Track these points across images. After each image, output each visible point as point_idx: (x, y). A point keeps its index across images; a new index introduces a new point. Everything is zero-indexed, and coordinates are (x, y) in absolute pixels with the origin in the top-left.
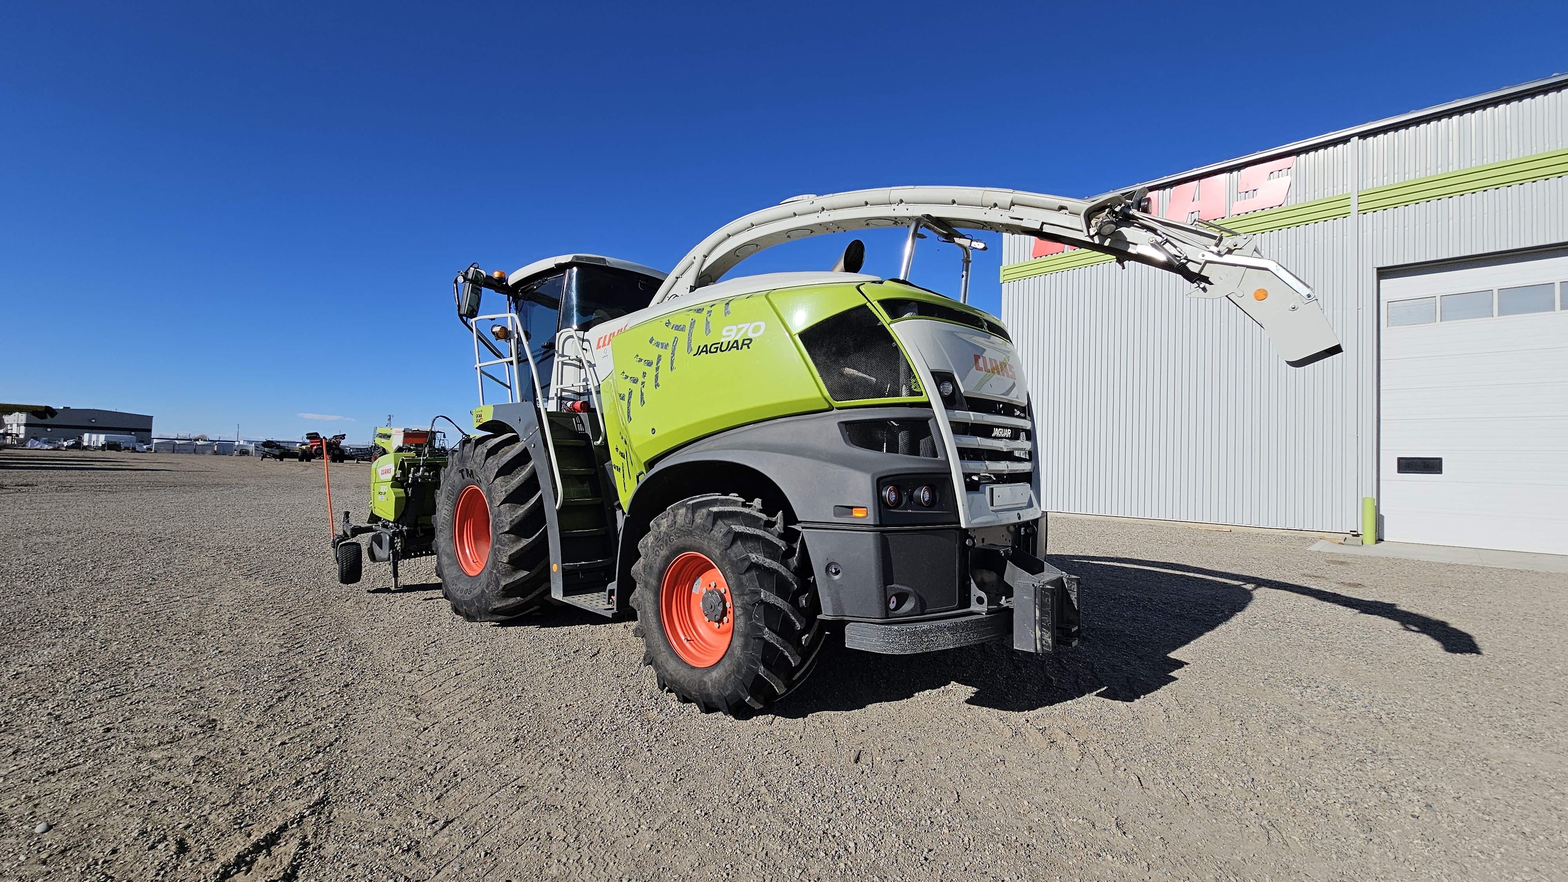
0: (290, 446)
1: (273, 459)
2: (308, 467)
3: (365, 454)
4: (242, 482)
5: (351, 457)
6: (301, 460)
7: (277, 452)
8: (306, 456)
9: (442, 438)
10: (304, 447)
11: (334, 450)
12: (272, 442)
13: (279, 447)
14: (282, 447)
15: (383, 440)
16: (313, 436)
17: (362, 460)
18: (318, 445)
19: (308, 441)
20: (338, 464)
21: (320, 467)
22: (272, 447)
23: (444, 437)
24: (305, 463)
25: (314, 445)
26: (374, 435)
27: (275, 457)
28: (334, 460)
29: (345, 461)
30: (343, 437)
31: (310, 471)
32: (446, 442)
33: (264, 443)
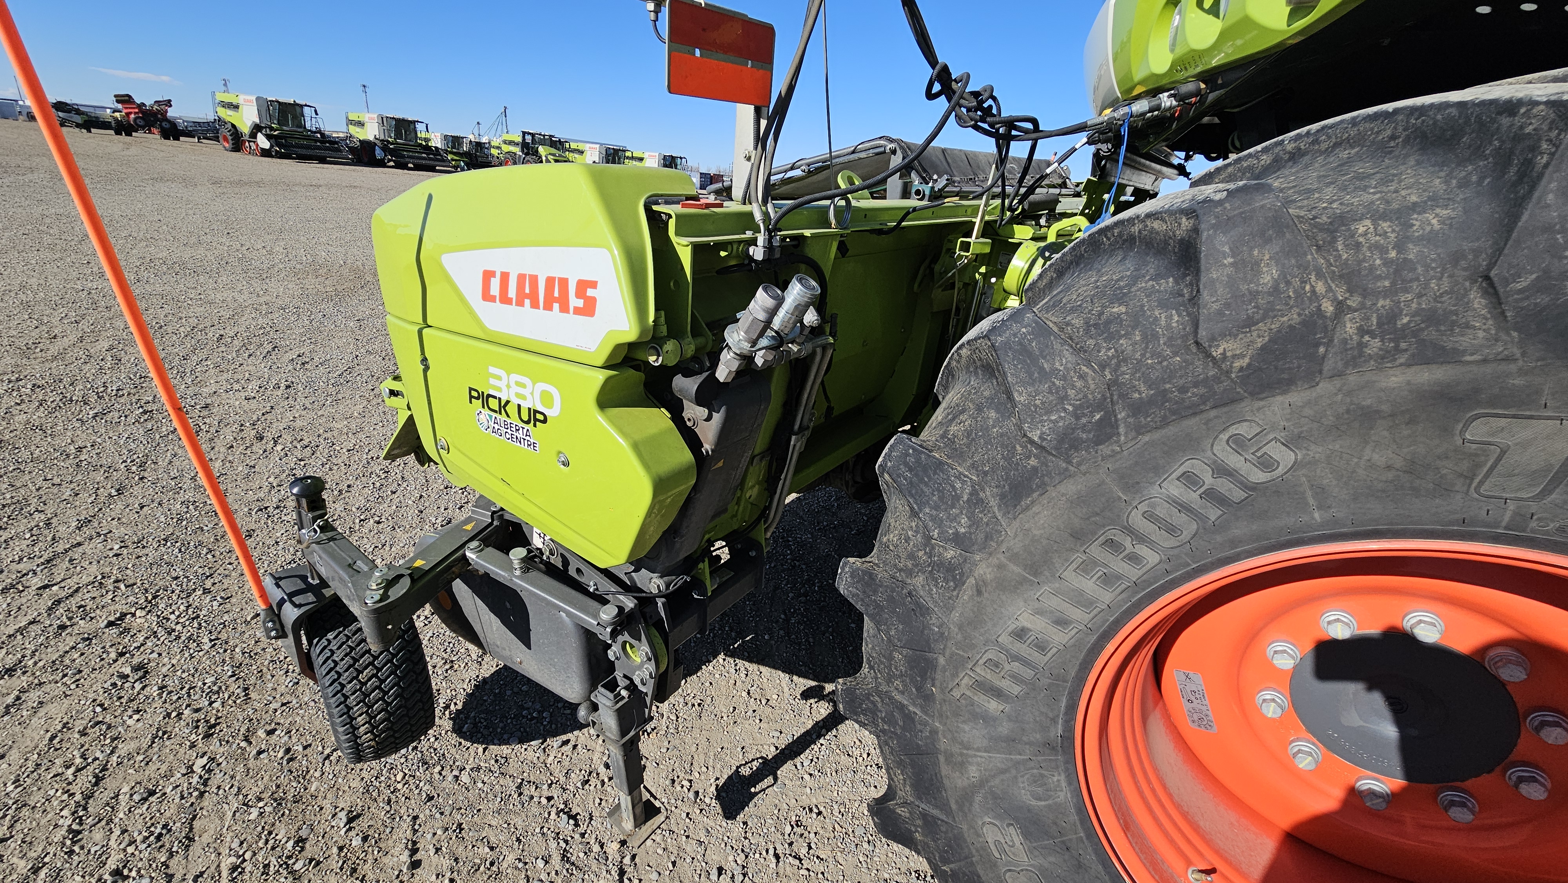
0: (99, 112)
1: (77, 130)
2: (128, 146)
3: (208, 131)
4: (27, 164)
5: (190, 134)
6: (118, 133)
7: (78, 119)
8: (123, 128)
9: (314, 115)
10: (117, 115)
11: (161, 122)
12: (66, 104)
13: (78, 112)
14: (83, 113)
15: (230, 112)
16: (125, 100)
17: (204, 138)
18: (135, 113)
19: (120, 106)
20: (171, 142)
21: (146, 145)
22: (69, 111)
23: (317, 114)
24: (123, 138)
25: (131, 113)
26: (214, 104)
27: (78, 126)
28: (166, 137)
29: (181, 138)
30: (169, 103)
31: (133, 150)
32: (320, 120)
33: (55, 104)
